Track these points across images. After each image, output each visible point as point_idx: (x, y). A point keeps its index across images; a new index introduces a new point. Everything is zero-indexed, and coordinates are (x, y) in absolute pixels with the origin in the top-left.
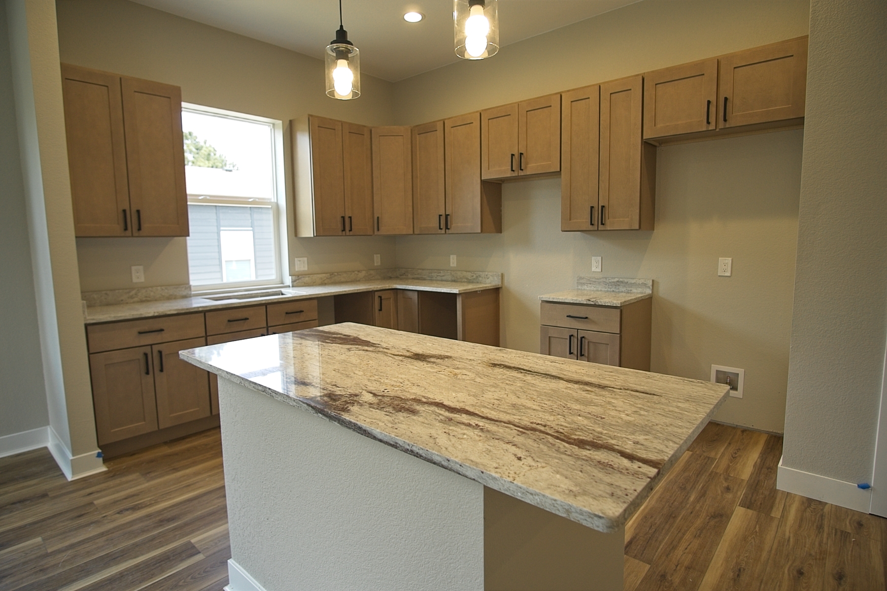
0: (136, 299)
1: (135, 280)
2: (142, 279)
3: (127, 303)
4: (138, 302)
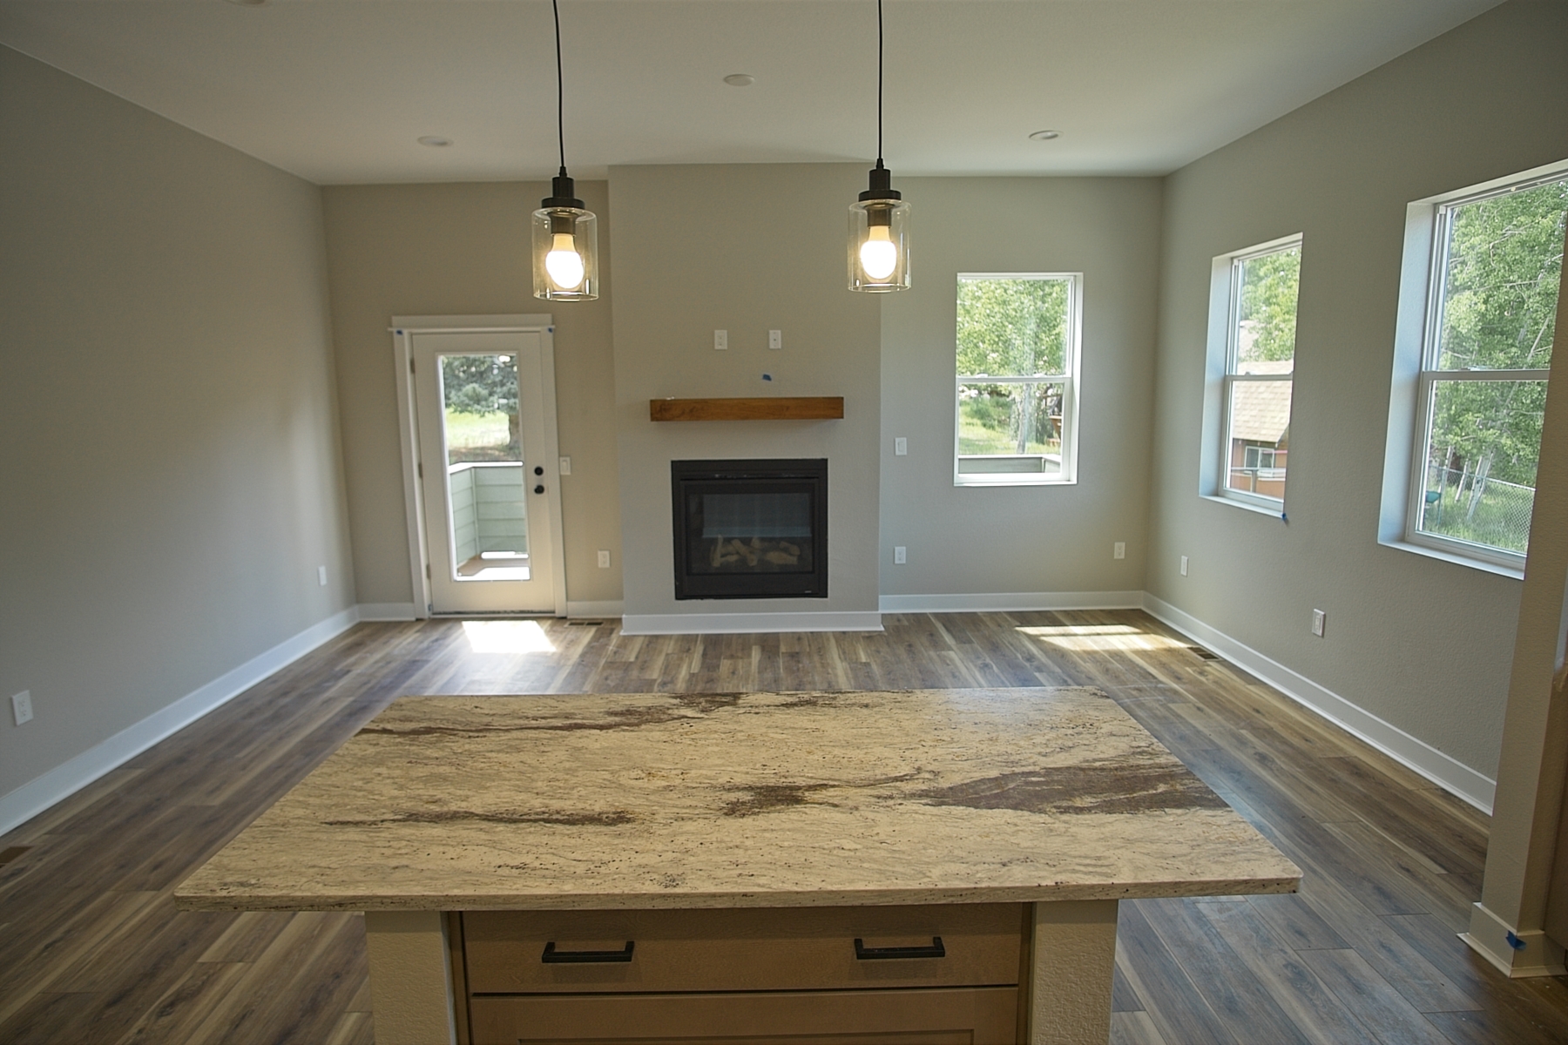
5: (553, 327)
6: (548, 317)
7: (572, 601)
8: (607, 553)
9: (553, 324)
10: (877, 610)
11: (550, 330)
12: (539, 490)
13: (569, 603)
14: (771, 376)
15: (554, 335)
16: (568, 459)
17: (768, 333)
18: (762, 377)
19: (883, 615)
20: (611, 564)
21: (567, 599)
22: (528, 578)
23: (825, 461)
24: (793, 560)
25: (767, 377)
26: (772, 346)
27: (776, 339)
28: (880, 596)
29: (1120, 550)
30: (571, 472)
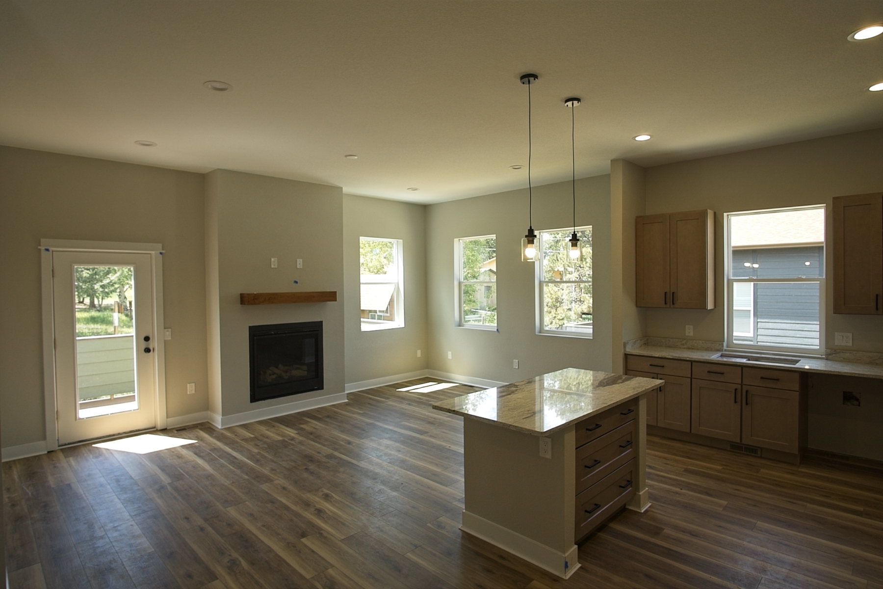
0: (685, 346)
1: (687, 334)
2: (692, 334)
3: (680, 348)
4: (686, 348)
5: (164, 252)
6: (160, 245)
7: (169, 418)
8: (193, 384)
9: (163, 250)
10: (344, 392)
11: (161, 253)
12: (147, 350)
13: (168, 419)
14: (298, 282)
15: (163, 257)
16: (170, 330)
17: (296, 261)
18: (293, 282)
19: (347, 394)
20: (195, 391)
21: (167, 418)
22: (137, 408)
23: (322, 322)
24: (305, 373)
25: (296, 282)
26: (298, 267)
27: (300, 263)
28: (346, 385)
29: (419, 353)
30: (172, 337)
